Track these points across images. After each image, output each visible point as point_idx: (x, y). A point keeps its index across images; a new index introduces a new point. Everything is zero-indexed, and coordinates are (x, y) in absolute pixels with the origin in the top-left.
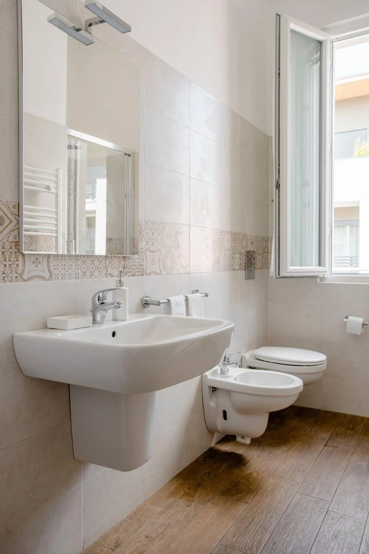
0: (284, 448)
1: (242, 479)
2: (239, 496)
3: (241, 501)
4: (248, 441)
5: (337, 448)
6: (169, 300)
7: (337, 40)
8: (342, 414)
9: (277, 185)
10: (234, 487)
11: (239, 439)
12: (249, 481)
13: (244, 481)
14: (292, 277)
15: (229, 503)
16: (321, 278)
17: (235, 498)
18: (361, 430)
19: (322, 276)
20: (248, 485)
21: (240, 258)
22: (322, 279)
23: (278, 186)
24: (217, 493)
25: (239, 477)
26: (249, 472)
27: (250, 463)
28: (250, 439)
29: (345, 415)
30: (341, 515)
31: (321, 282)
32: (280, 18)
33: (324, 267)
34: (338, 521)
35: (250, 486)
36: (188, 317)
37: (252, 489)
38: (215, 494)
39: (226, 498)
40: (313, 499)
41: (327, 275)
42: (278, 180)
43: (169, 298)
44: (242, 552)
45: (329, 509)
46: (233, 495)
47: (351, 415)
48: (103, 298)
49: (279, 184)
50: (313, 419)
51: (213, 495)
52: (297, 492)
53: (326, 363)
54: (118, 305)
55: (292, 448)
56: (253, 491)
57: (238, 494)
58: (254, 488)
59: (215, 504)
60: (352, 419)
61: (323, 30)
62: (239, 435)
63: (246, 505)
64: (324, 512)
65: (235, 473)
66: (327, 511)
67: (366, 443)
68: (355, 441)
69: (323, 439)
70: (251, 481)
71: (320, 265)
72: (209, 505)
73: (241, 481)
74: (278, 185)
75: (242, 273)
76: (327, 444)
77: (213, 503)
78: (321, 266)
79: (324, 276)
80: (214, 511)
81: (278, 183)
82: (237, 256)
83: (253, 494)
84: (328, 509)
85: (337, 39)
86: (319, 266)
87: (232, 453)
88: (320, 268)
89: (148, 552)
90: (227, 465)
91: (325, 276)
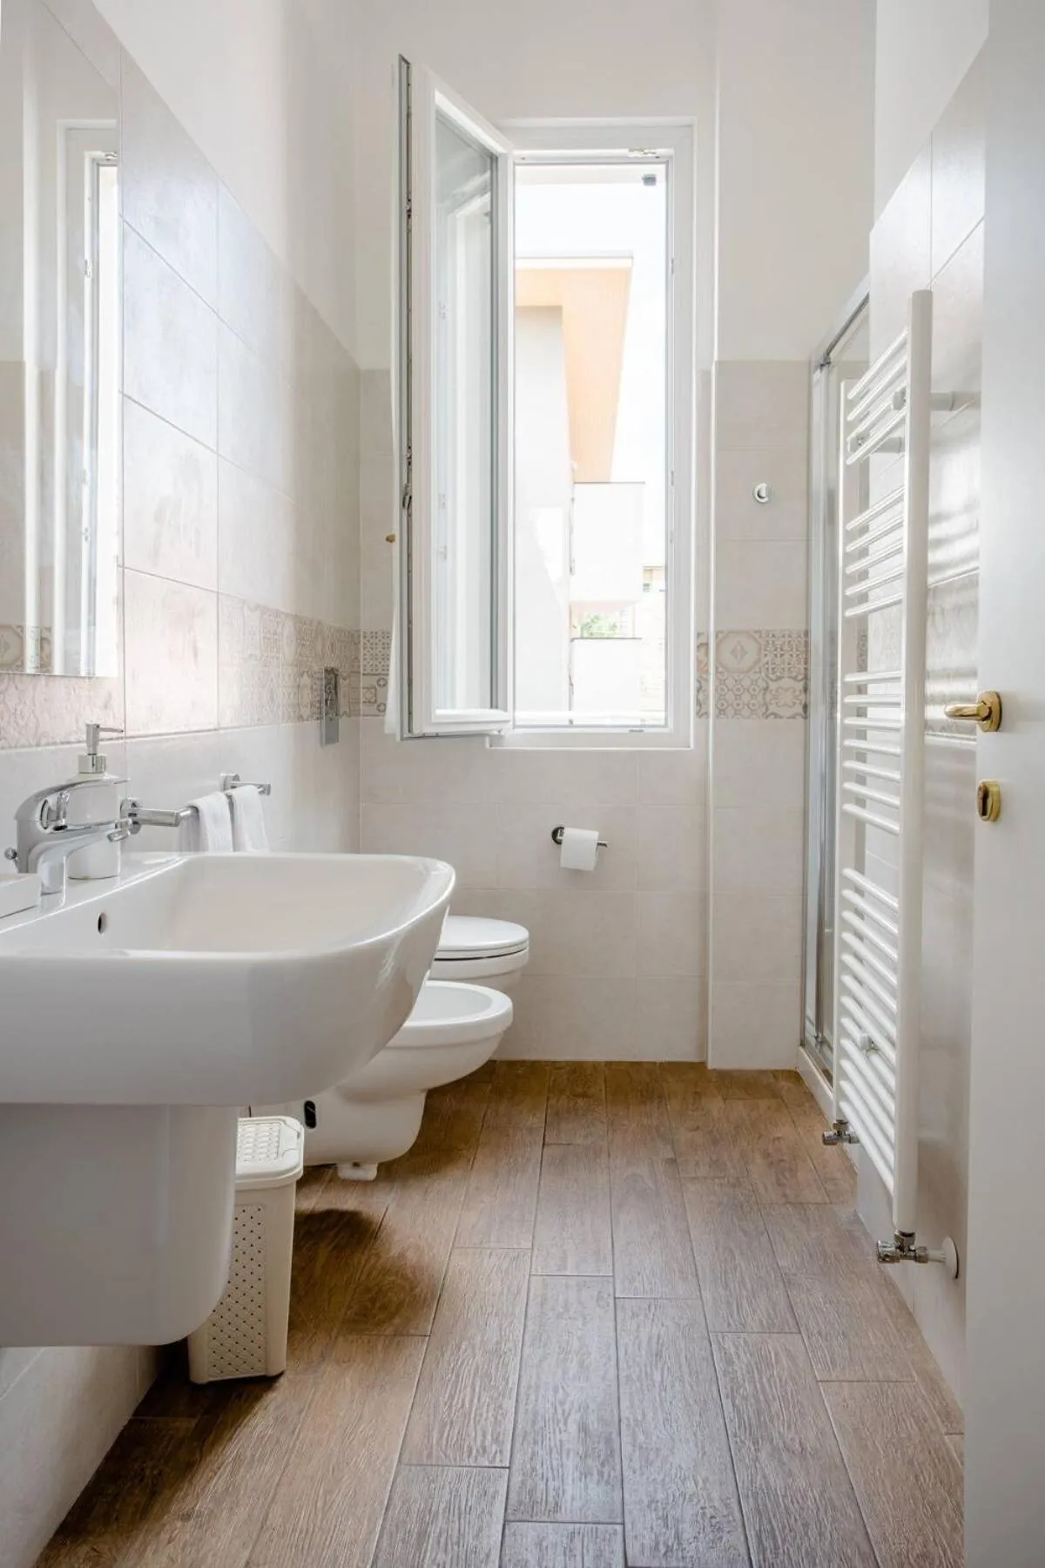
0: (454, 1173)
1: (384, 1275)
2: (397, 1321)
3: (408, 1335)
4: (371, 1173)
5: (571, 1147)
6: (196, 809)
7: (525, 162)
8: (547, 1063)
9: (404, 498)
10: (373, 1301)
11: (346, 1172)
12: (405, 1277)
13: (393, 1278)
14: (437, 736)
15: (380, 1347)
16: (491, 737)
17: (390, 1331)
18: (604, 1092)
19: (496, 733)
20: (408, 1288)
21: (312, 688)
22: (497, 739)
23: (407, 501)
24: (335, 1331)
25: (374, 1273)
26: (394, 1252)
27: (388, 1229)
28: (376, 1166)
29: (555, 1065)
30: (648, 1301)
31: (493, 748)
32: (408, 68)
33: (505, 709)
34: (646, 1316)
35: (412, 1289)
36: (237, 854)
37: (422, 1296)
38: (333, 1335)
39: (365, 1338)
40: (572, 1282)
41: (508, 731)
42: (407, 486)
43: (198, 802)
44: (466, 1466)
45: (617, 1296)
46: (380, 1324)
47: (568, 1063)
48: (58, 813)
49: (411, 498)
50: (490, 1086)
51: (328, 1338)
52: (530, 1275)
53: (528, 948)
54: (119, 833)
55: (472, 1166)
56: (425, 1300)
57: (392, 1316)
58: (425, 1291)
59: (344, 1362)
60: (574, 1071)
61: (498, 127)
62: (344, 1160)
63: (423, 1341)
64: (608, 1305)
65: (359, 1263)
66: (615, 1301)
67: (626, 1122)
68: (602, 1122)
69: (531, 1130)
70: (410, 1276)
71: (493, 704)
72: (329, 1369)
73: (386, 1282)
74: (407, 498)
75: (313, 727)
76: (547, 1140)
77: (338, 1362)
78: (497, 707)
79: (499, 731)
80: (348, 1380)
81: (406, 494)
82: (306, 680)
83: (429, 1306)
84: (614, 1293)
85: (523, 159)
86: (492, 707)
87: (328, 1213)
88: (494, 711)
89: (210, 1560)
90: (330, 1248)
91: (502, 733)
